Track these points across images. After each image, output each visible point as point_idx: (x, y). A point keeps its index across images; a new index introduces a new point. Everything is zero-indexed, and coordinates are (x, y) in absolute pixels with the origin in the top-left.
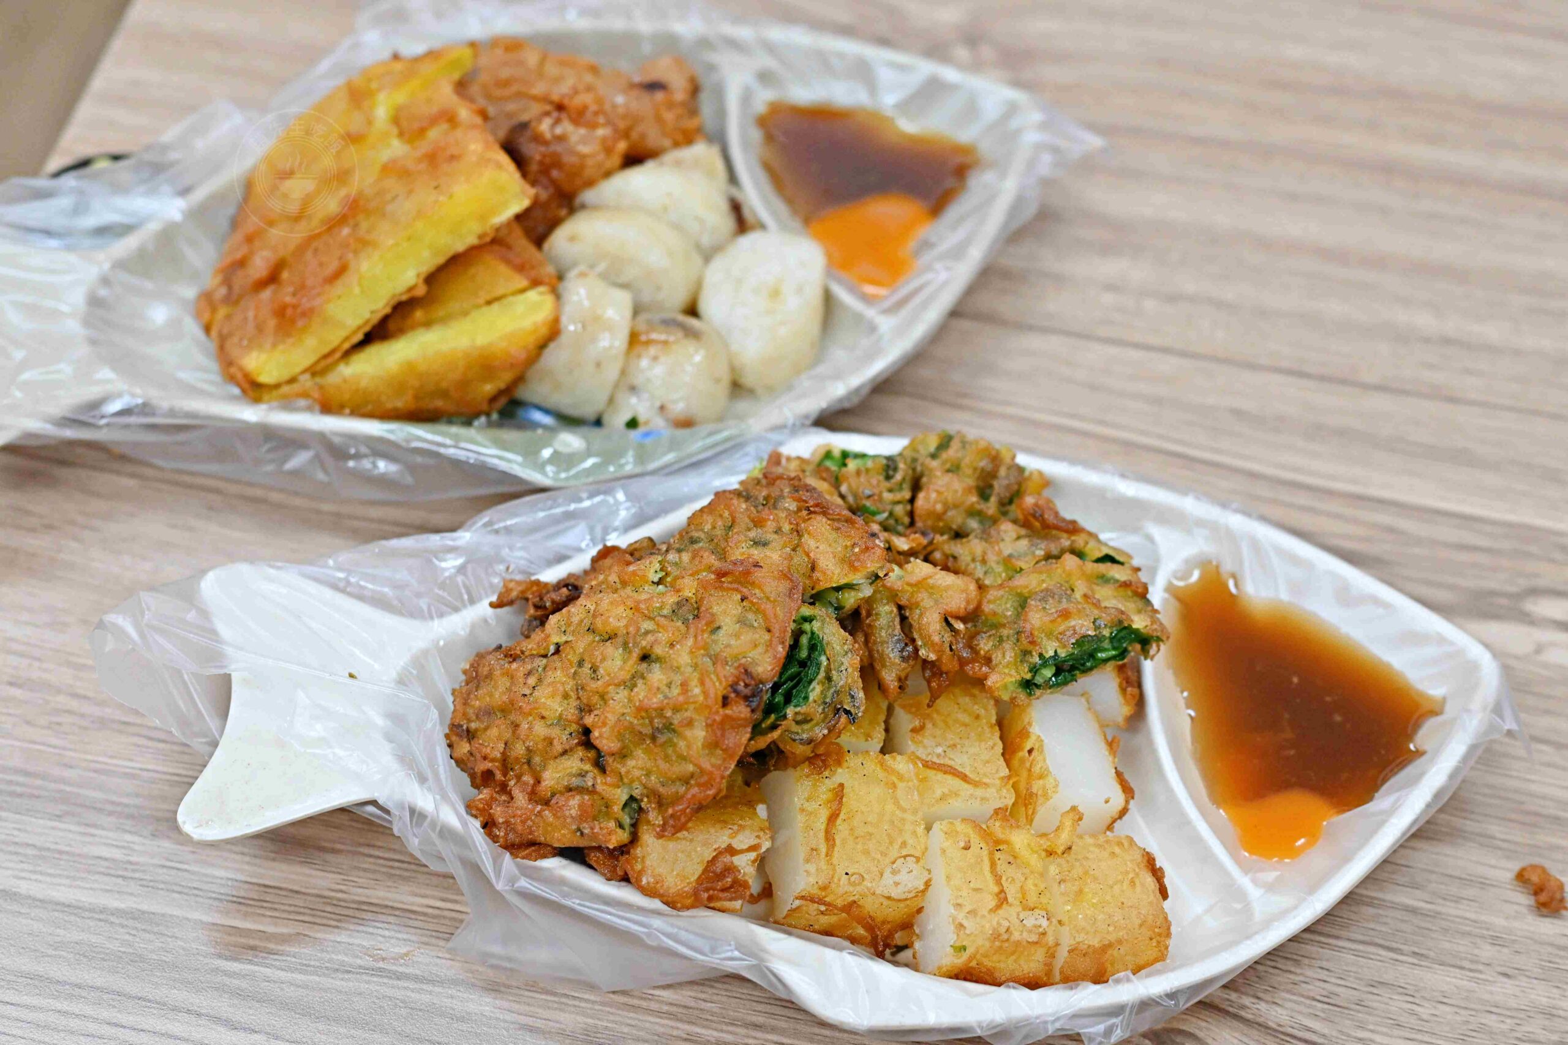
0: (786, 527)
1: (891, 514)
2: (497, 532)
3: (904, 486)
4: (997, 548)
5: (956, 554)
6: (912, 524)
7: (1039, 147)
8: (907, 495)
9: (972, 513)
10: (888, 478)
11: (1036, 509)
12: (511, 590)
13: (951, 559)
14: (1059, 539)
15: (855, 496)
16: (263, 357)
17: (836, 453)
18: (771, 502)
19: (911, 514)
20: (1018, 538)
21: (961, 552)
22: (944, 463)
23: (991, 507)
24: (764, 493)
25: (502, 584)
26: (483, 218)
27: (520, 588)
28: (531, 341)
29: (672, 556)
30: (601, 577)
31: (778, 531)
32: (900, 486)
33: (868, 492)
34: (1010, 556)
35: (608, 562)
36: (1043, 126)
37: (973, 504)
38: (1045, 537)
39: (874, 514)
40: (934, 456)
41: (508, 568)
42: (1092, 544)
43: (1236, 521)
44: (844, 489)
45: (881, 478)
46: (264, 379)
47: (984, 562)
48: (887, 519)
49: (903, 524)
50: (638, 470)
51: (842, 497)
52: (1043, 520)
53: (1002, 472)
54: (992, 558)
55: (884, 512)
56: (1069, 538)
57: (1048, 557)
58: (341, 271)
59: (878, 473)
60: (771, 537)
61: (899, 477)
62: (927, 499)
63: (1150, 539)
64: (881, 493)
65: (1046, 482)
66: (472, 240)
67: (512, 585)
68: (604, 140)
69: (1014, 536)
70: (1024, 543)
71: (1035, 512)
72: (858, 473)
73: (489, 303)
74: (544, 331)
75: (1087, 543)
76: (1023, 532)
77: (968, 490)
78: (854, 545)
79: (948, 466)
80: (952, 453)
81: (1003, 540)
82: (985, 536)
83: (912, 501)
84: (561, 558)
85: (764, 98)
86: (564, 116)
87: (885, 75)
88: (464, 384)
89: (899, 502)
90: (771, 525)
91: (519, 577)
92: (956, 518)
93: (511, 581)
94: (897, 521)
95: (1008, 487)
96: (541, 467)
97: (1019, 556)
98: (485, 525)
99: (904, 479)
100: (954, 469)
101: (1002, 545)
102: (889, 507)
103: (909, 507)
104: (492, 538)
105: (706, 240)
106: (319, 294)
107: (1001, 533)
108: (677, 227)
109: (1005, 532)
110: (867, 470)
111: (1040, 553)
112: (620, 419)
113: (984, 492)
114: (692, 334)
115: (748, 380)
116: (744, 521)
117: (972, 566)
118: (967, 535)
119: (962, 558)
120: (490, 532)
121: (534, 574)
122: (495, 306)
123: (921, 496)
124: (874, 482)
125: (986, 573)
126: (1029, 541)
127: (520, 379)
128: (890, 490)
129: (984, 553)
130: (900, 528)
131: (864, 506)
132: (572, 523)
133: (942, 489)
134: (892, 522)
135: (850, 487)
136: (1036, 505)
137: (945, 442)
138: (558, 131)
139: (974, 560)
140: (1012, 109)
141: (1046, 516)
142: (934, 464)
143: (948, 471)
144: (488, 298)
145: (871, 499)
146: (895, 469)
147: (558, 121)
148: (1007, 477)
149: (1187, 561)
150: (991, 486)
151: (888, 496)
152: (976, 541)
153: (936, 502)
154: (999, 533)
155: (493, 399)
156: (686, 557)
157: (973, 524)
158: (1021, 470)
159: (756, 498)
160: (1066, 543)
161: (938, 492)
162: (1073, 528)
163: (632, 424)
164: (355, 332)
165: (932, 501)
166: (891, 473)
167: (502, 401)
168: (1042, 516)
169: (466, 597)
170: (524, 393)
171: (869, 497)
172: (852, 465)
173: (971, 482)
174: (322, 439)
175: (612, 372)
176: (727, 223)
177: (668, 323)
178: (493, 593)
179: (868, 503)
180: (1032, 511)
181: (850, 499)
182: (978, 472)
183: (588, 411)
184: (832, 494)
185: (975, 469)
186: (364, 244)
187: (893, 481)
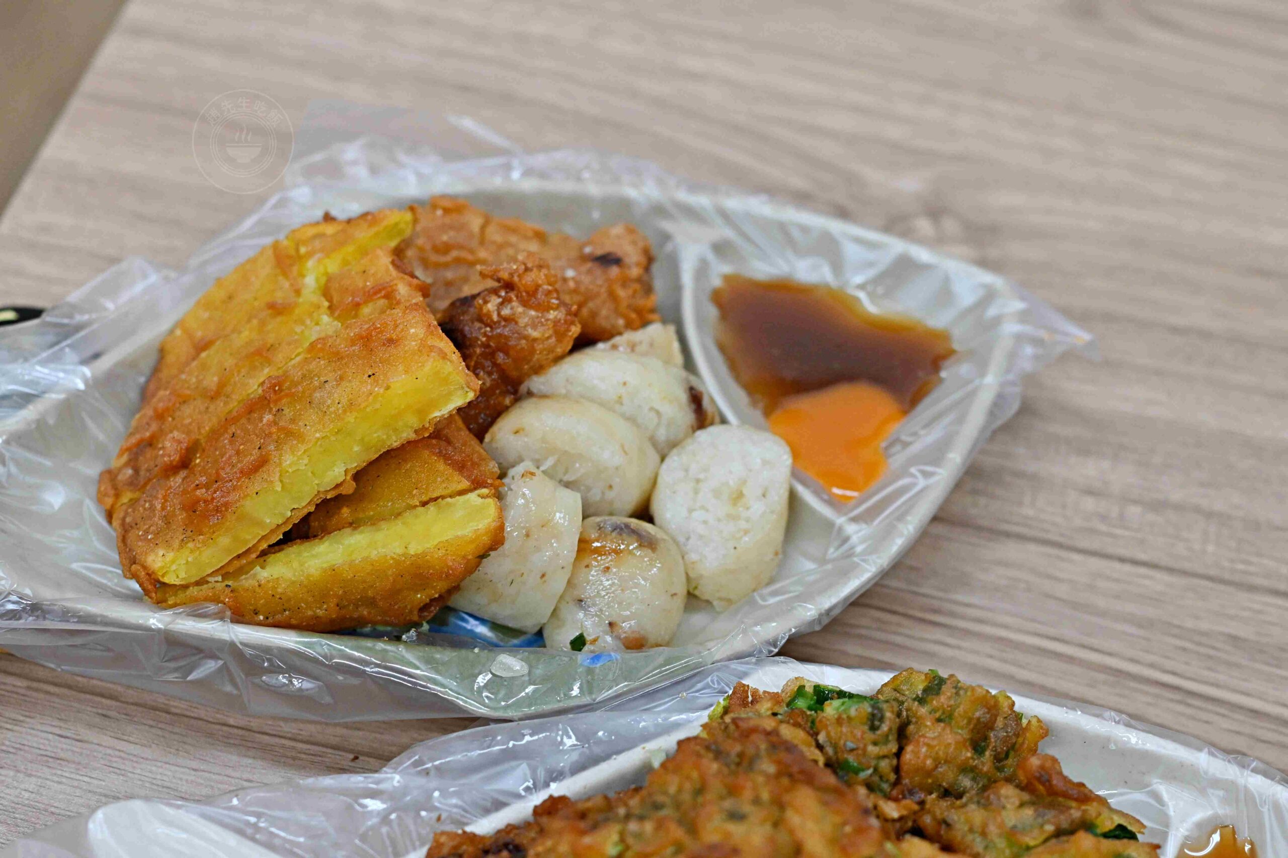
0: (765, 795)
1: (876, 769)
2: (427, 772)
3: (890, 738)
4: (999, 820)
5: (949, 821)
6: (897, 783)
7: (1019, 338)
8: (893, 747)
9: (966, 769)
10: (873, 728)
11: (1043, 773)
12: (442, 844)
13: (943, 826)
14: (1069, 808)
15: (835, 746)
16: (170, 556)
17: (809, 689)
18: (745, 763)
19: (897, 770)
20: (1022, 805)
21: (956, 818)
22: (934, 711)
23: (986, 762)
24: (738, 748)
25: (431, 836)
26: (421, 412)
27: (452, 844)
28: (470, 551)
29: (633, 826)
30: (549, 843)
31: (757, 801)
32: (886, 740)
33: (850, 745)
34: (1014, 827)
35: (556, 824)
36: (1023, 317)
37: (968, 759)
38: (1051, 806)
39: (857, 772)
40: (921, 701)
41: (439, 819)
42: (1105, 813)
43: (1256, 783)
44: (821, 738)
45: (866, 728)
46: (170, 579)
47: (984, 834)
48: (871, 775)
49: (887, 781)
50: (587, 700)
51: (820, 747)
52: (1051, 785)
53: (1000, 722)
54: (993, 829)
55: (868, 768)
56: (1079, 808)
57: (1059, 833)
58: (262, 463)
59: (863, 724)
60: (747, 808)
61: (885, 728)
62: (916, 753)
63: (1157, 797)
64: (865, 746)
65: (1045, 730)
66: (408, 435)
67: (443, 839)
68: (556, 322)
69: (1017, 803)
70: (1029, 812)
71: (1041, 776)
72: (839, 721)
73: (424, 504)
74: (486, 540)
75: (1099, 814)
76: (1026, 796)
77: (960, 745)
78: (844, 824)
79: (937, 715)
80: (943, 699)
81: (1004, 807)
82: (983, 801)
83: (899, 754)
84: (498, 805)
85: (719, 271)
86: (512, 295)
87: (852, 252)
88: (394, 593)
89: (884, 757)
90: (748, 794)
91: (450, 828)
92: (947, 776)
93: (443, 833)
94: (881, 777)
95: (1005, 740)
96: (477, 695)
97: (1024, 829)
98: (416, 764)
99: (890, 729)
100: (945, 718)
101: (1004, 813)
102: (873, 763)
103: (895, 762)
104: (421, 781)
105: (662, 434)
106: (235, 488)
107: (1003, 799)
108: (631, 420)
109: (1007, 797)
110: (849, 718)
111: (1050, 828)
112: (564, 636)
113: (978, 744)
114: (648, 543)
115: (705, 591)
116: (716, 786)
117: (970, 837)
118: (959, 796)
119: (958, 826)
120: (419, 773)
121: (467, 824)
122: (431, 507)
123: (909, 749)
124: (859, 734)
125: (986, 848)
126: (1035, 811)
127: (455, 589)
128: (875, 744)
129: (984, 826)
130: (885, 786)
131: (846, 762)
132: (513, 763)
133: (935, 743)
134: (876, 779)
135: (828, 735)
136: (1042, 767)
137: (935, 685)
138: (506, 312)
139: (971, 830)
140: (989, 296)
141: (1055, 782)
142: (923, 711)
143: (939, 720)
144: (424, 498)
145: (855, 752)
146: (882, 719)
147: (506, 301)
148: (1005, 727)
149: (1199, 825)
150: (986, 738)
151: (871, 748)
152: (973, 807)
153: (926, 757)
154: (999, 799)
155: (425, 608)
156: (648, 827)
157: (966, 782)
158: (1018, 717)
159: (728, 754)
160: (1076, 814)
161: (928, 745)
162: (1083, 796)
163: (578, 643)
164: (272, 531)
165: (922, 756)
166: (877, 723)
167: (434, 610)
168: (1049, 781)
169: (390, 850)
170: (457, 601)
171: (852, 750)
172: (831, 708)
173: (965, 734)
174: (233, 650)
175: (558, 584)
176: (686, 416)
177: (621, 529)
178: (422, 844)
179: (851, 759)
180: (1037, 774)
181: (830, 751)
182: (974, 721)
183: (530, 624)
184: (809, 746)
185: (970, 720)
186: (290, 435)
187: (878, 732)
